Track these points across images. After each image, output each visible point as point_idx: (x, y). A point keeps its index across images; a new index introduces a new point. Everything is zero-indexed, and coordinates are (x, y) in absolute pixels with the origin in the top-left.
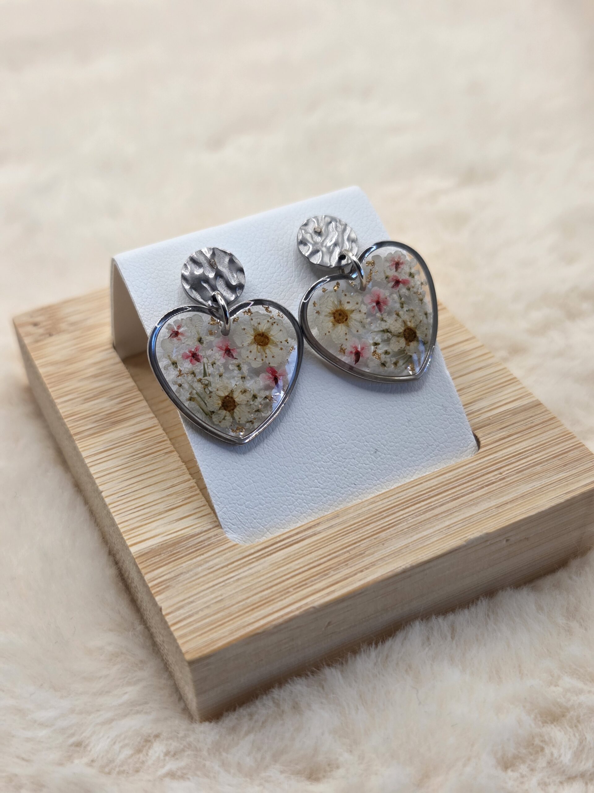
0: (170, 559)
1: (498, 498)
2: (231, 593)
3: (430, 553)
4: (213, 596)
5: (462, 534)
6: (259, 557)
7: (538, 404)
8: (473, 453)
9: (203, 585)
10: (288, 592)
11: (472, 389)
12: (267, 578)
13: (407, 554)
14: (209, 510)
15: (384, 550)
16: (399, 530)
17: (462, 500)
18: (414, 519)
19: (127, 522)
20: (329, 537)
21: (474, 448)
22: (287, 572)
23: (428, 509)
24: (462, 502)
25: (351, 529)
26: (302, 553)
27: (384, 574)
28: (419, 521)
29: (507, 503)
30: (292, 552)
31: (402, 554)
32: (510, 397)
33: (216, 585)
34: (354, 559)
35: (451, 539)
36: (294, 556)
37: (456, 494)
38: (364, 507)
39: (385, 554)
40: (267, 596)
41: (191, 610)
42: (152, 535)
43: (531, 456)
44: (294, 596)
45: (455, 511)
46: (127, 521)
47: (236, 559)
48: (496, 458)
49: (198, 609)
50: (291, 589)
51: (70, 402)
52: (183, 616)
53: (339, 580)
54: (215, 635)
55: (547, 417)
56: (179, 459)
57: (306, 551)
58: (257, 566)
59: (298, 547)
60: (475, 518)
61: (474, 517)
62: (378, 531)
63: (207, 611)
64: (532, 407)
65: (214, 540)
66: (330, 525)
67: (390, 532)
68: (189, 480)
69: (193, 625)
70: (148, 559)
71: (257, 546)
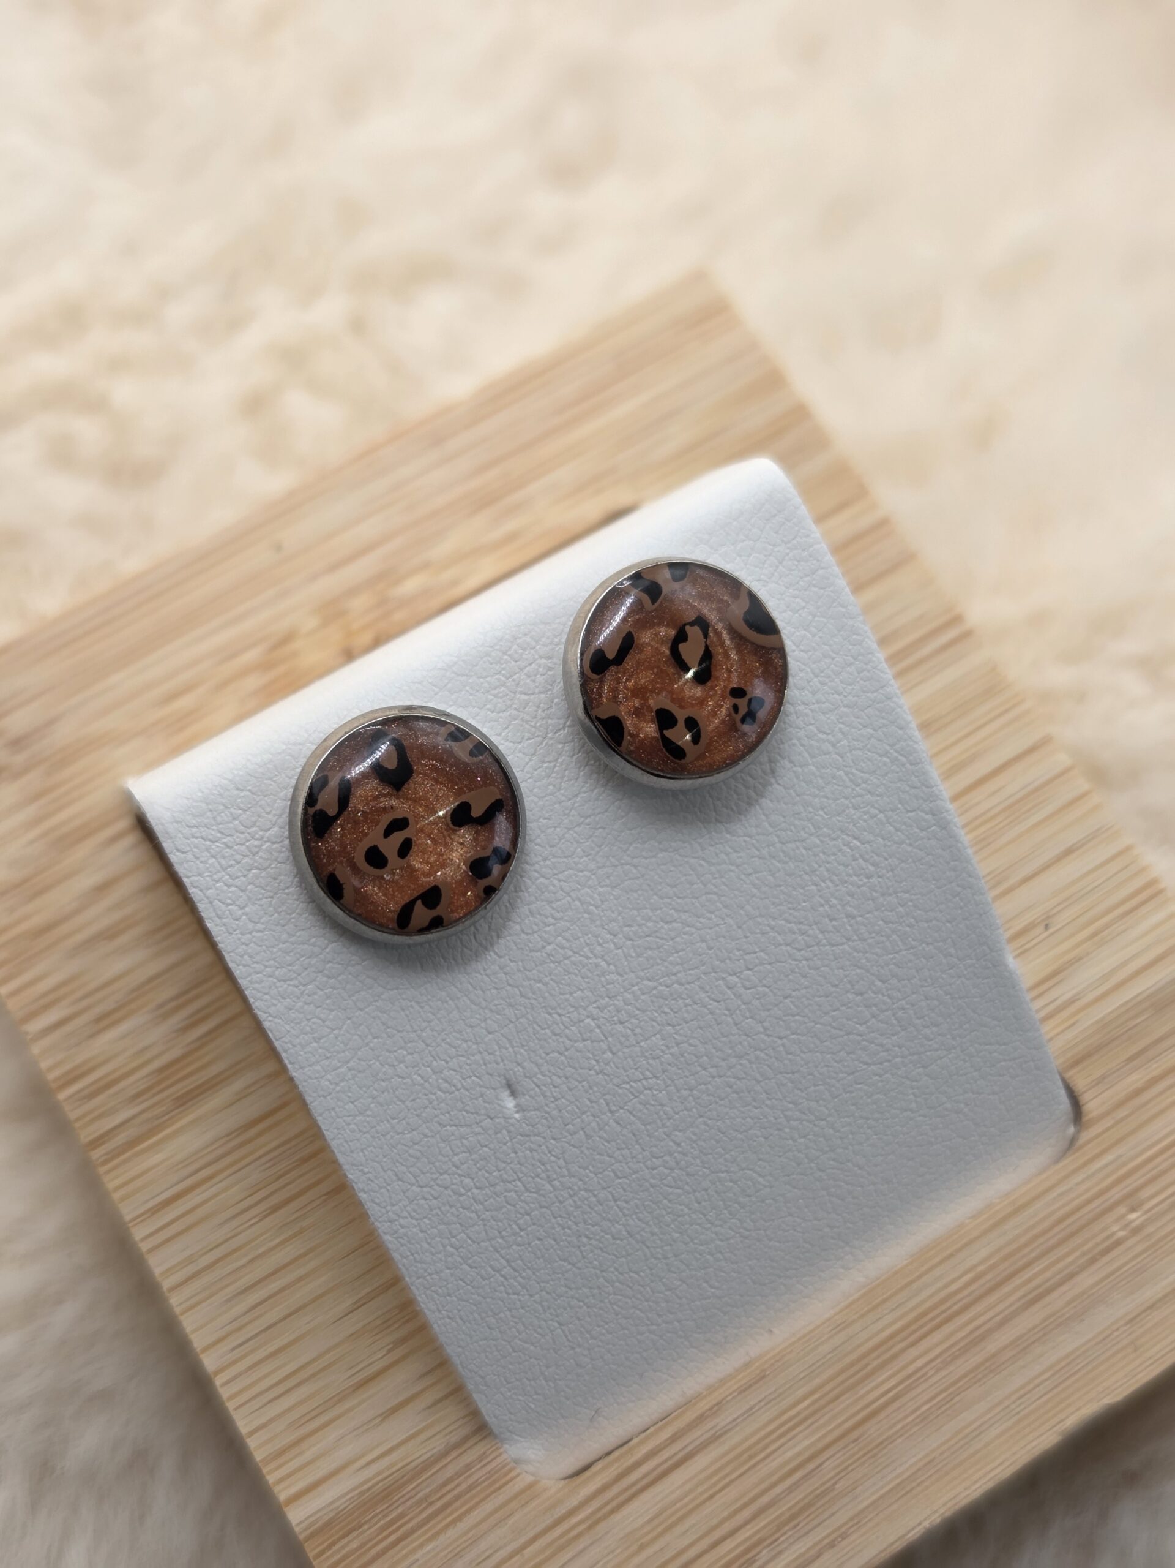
0: (385, 1538)
1: (1130, 1294)
5: (1053, 1413)
6: (593, 1519)
13: (931, 1484)
15: (880, 1476)
16: (908, 1412)
17: (1049, 1304)
18: (942, 1374)
19: (265, 1431)
20: (747, 1444)
23: (972, 1337)
24: (1049, 1311)
27: (885, 1550)
28: (953, 1379)
35: (1028, 1430)
37: (1032, 1285)
38: (824, 1342)
39: (882, 1488)
42: (334, 1467)
46: (265, 1426)
48: (1121, 1161)
58: (591, 1544)
60: (1081, 1361)
61: (1078, 1357)
62: (861, 1416)
66: (748, 1407)
67: (888, 1416)
71: (585, 1483)
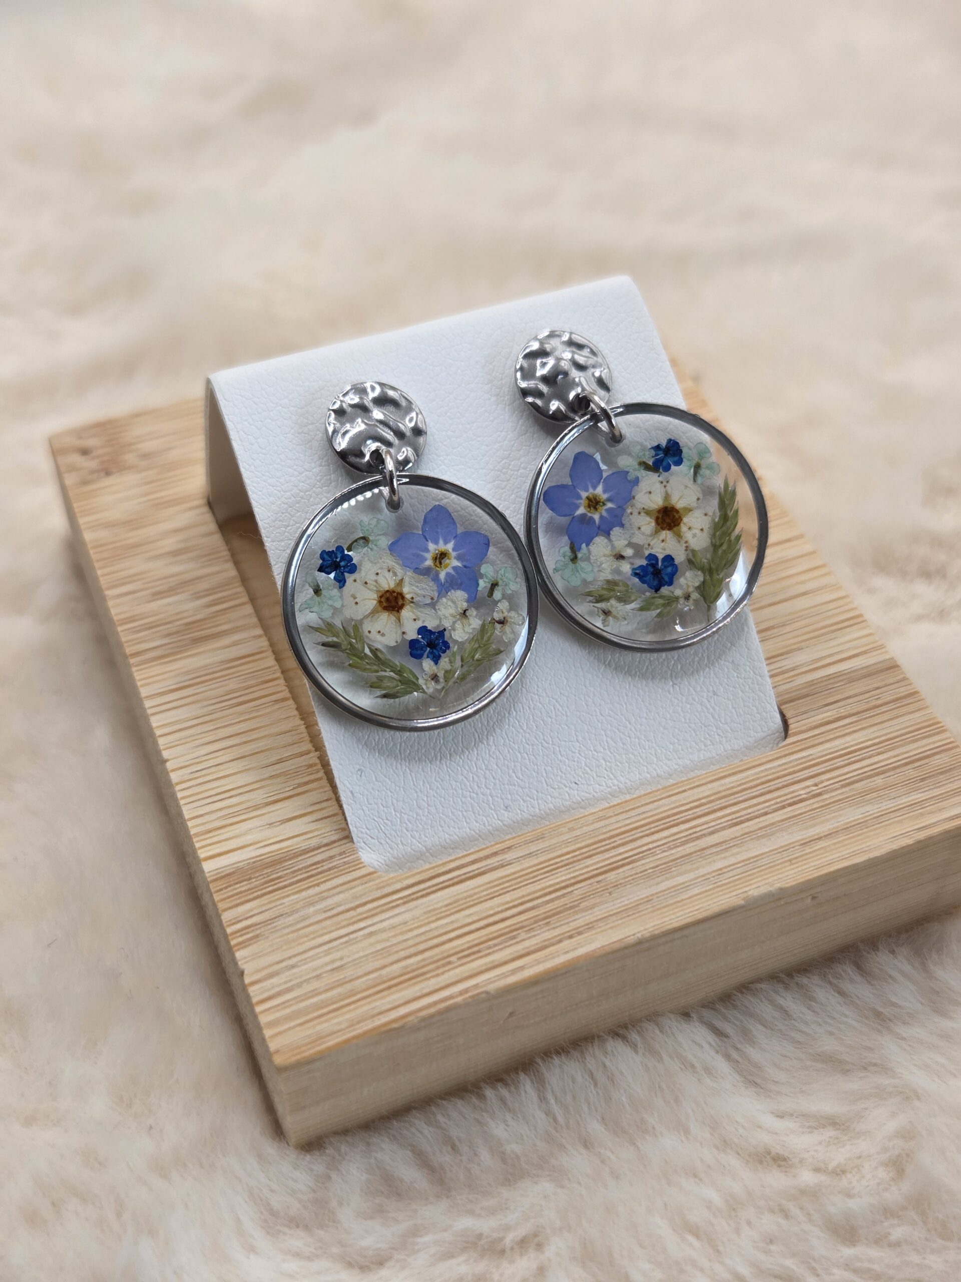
0: (265, 888)
1: (806, 828)
2: (357, 956)
3: (686, 914)
4: (327, 959)
5: (741, 886)
6: (409, 898)
7: (892, 666)
8: (776, 742)
9: (314, 938)
10: (449, 963)
11: (788, 629)
12: (417, 936)
13: (649, 913)
14: (336, 809)
15: (611, 904)
16: (638, 871)
17: (748, 827)
18: (666, 854)
19: (201, 818)
20: (524, 873)
21: (777, 734)
22: (450, 928)
23: (690, 837)
24: (747, 830)
25: (562, 861)
26: (478, 896)
28: (674, 858)
29: (820, 838)
30: (462, 893)
31: (639, 912)
32: (848, 649)
33: (336, 939)
34: (562, 915)
35: (721, 893)
36: (464, 901)
37: (738, 815)
38: (587, 825)
39: (612, 910)
40: (414, 967)
41: (290, 981)
42: (240, 845)
43: (870, 757)
44: (457, 971)
45: (734, 846)
46: (201, 816)
47: (370, 898)
48: (811, 758)
49: (303, 979)
50: (453, 959)
51: (130, 597)
52: (277, 990)
53: (532, 948)
54: (324, 1027)
55: (903, 691)
56: (296, 713)
57: (485, 893)
58: (404, 912)
59: (472, 887)
60: (765, 861)
61: (763, 858)
62: (605, 868)
63: (315, 985)
64: (882, 671)
65: (339, 862)
66: (528, 852)
67: (624, 871)
68: (308, 752)
69: (291, 1005)
70: (230, 886)
71: (408, 878)
